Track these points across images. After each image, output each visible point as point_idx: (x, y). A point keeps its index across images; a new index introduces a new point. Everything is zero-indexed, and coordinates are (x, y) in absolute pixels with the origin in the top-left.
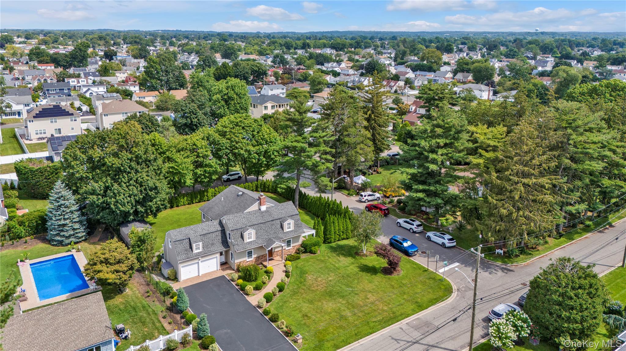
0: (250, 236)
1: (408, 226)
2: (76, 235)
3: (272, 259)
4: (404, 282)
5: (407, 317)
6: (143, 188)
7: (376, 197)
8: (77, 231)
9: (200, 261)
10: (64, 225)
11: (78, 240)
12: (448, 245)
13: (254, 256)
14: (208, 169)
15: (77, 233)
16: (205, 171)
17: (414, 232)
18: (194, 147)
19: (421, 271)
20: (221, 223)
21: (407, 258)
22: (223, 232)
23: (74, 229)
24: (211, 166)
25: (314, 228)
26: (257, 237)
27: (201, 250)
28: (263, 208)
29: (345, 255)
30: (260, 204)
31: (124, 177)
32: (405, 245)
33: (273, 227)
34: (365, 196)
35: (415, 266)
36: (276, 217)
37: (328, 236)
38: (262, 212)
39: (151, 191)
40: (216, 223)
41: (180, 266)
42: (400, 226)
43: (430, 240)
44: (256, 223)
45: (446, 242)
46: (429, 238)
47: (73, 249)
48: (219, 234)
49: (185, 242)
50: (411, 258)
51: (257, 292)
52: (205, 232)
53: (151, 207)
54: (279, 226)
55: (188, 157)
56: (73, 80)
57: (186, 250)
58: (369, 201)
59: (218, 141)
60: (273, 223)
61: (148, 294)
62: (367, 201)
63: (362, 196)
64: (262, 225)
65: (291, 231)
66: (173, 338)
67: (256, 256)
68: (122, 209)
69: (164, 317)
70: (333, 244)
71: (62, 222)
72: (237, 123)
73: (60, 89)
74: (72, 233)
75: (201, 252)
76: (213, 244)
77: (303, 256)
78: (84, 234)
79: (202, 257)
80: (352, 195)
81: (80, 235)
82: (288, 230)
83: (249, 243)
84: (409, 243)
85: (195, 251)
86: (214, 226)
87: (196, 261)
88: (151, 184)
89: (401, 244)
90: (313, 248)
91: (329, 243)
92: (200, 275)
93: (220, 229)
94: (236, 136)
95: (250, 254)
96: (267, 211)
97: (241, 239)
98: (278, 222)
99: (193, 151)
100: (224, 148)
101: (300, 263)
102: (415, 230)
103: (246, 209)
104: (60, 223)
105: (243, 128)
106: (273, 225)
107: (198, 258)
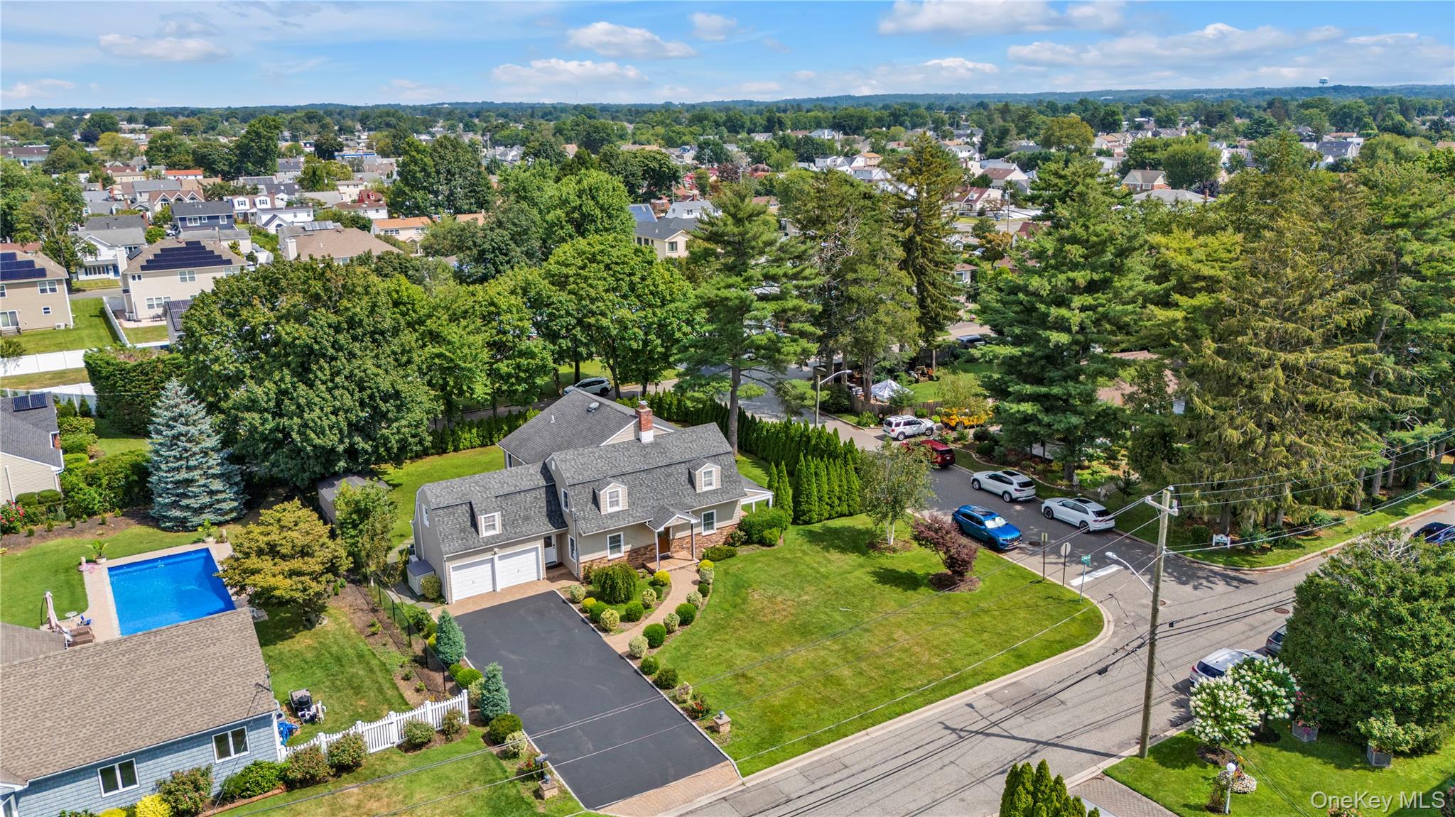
0: (616, 499)
1: (999, 487)
2: (217, 506)
3: (668, 557)
4: (983, 605)
5: (987, 681)
6: (365, 395)
7: (923, 428)
8: (220, 497)
9: (496, 557)
10: (189, 482)
11: (221, 518)
12: (1094, 526)
13: (625, 548)
14: (524, 362)
15: (218, 501)
16: (518, 366)
17: (1014, 501)
18: (492, 309)
19: (1026, 583)
20: (546, 472)
21: (995, 554)
22: (552, 490)
23: (212, 493)
24: (531, 355)
25: (770, 487)
26: (632, 503)
27: (498, 531)
28: (647, 437)
29: (843, 550)
30: (639, 427)
31: (321, 369)
32: (990, 524)
33: (671, 480)
34: (898, 425)
35: (1011, 572)
36: (677, 458)
37: (805, 507)
38: (645, 447)
39: (386, 402)
40: (535, 469)
41: (449, 566)
42: (980, 489)
43: (1053, 518)
44: (629, 469)
45: (1090, 518)
46: (1049, 511)
47: (209, 535)
48: (542, 494)
49: (459, 510)
50: (1003, 556)
51: (629, 625)
52: (507, 490)
53: (386, 439)
54: (685, 478)
55: (478, 331)
56: (241, 199)
57: (463, 530)
58: (906, 437)
59: (549, 297)
60: (669, 470)
61: (373, 629)
62: (901, 437)
63: (890, 424)
64: (643, 475)
65: (714, 492)
66: (421, 719)
67: (629, 547)
68: (317, 441)
69: (406, 678)
70: (816, 527)
71: (184, 475)
72: (594, 255)
73: (209, 218)
74: (207, 500)
75: (497, 536)
76: (526, 518)
77: (743, 551)
78: (236, 504)
79: (501, 547)
80: (866, 425)
81: (226, 506)
82: (705, 489)
83: (612, 516)
84: (1000, 522)
85: (485, 533)
86: (530, 476)
87: (488, 556)
88: (385, 385)
89: (981, 523)
90: (766, 533)
91: (806, 523)
92: (498, 590)
93: (543, 483)
94: (591, 286)
95: (615, 543)
96: (654, 445)
97: (593, 507)
98: (683, 469)
99: (487, 318)
100: (563, 312)
101: (734, 565)
102: (1015, 495)
103: (605, 437)
104: (178, 477)
105: (608, 267)
106: (669, 475)
107: (491, 549)
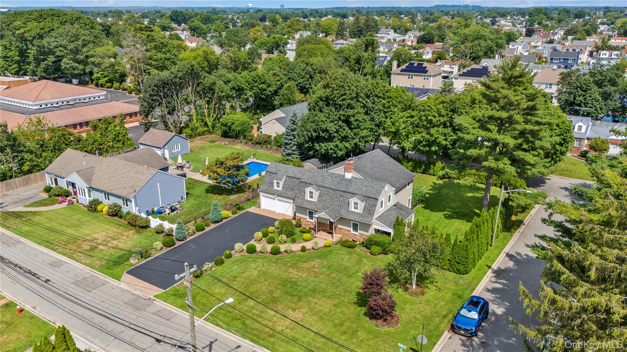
0: (312, 195)
9: (276, 199)
26: (319, 200)
27: (280, 189)
28: (348, 176)
30: (347, 170)
33: (341, 199)
38: (343, 179)
41: (262, 194)
44: (326, 185)
51: (266, 243)
54: (348, 200)
60: (343, 194)
64: (331, 191)
65: (358, 214)
66: (164, 225)
73: (564, 59)
75: (279, 191)
76: (292, 189)
79: (280, 196)
82: (353, 210)
83: (309, 201)
85: (276, 188)
90: (373, 247)
92: (277, 212)
95: (311, 214)
96: (349, 181)
97: (304, 194)
106: (342, 196)
107: (274, 195)
